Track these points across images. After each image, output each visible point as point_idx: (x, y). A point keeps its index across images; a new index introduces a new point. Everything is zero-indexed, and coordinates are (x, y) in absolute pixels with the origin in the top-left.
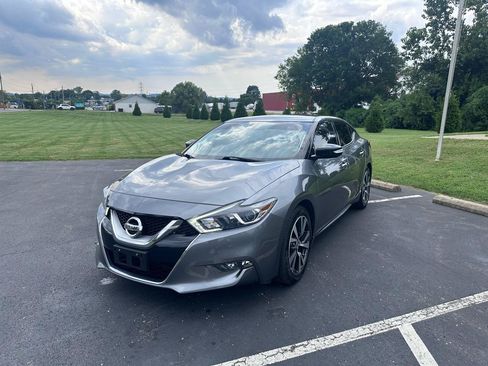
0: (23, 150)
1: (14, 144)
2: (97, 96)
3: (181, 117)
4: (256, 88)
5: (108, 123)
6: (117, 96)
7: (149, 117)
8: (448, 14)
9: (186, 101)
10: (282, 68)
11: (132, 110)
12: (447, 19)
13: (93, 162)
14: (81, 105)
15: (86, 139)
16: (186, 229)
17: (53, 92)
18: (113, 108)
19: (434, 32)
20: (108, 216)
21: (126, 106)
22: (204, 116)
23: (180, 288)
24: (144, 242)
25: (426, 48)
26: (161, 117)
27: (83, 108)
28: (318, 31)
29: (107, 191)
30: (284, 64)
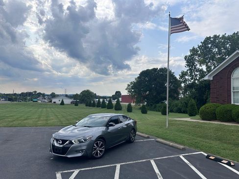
0: (14, 122)
1: (9, 120)
2: (44, 95)
3: (83, 105)
4: (119, 92)
5: (48, 109)
6: (53, 95)
7: (68, 106)
8: (195, 66)
9: (86, 98)
10: (129, 85)
11: (60, 102)
12: (195, 68)
13: (43, 127)
14: (36, 100)
15: (39, 118)
16: (71, 143)
17: (22, 93)
18: (51, 102)
19: (191, 73)
20: (54, 141)
21: (57, 101)
22: (93, 105)
23: (69, 156)
24: (61, 146)
25: (188, 79)
26: (73, 106)
27: (37, 101)
28: (143, 71)
29: (53, 135)
30: (129, 84)
